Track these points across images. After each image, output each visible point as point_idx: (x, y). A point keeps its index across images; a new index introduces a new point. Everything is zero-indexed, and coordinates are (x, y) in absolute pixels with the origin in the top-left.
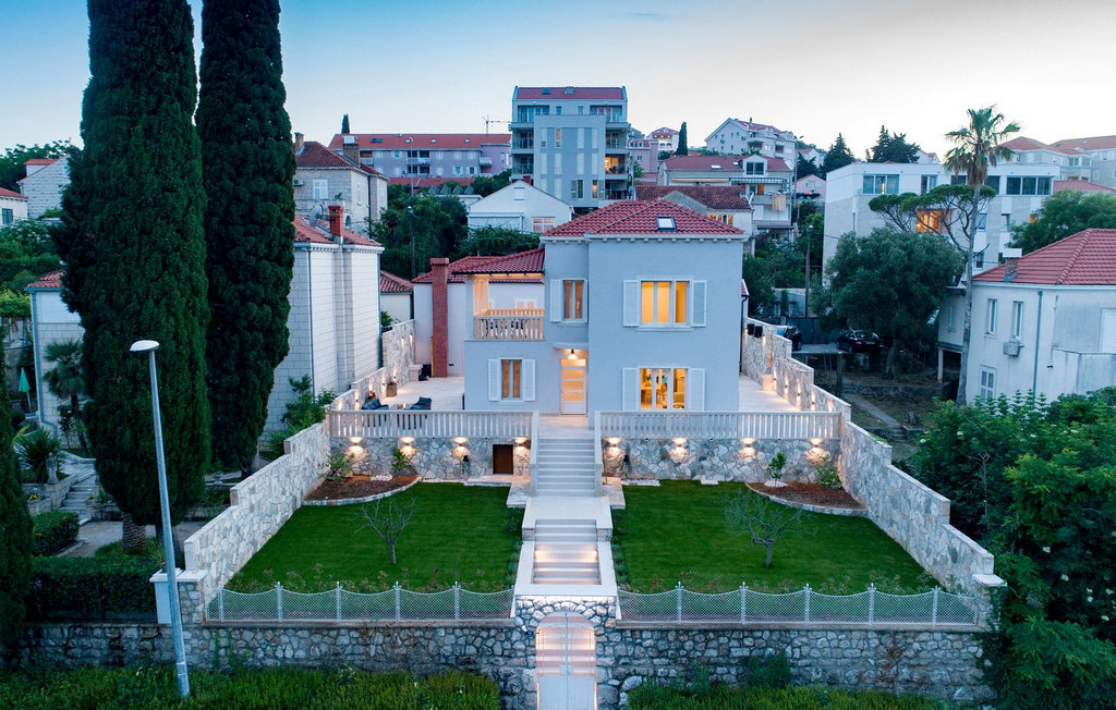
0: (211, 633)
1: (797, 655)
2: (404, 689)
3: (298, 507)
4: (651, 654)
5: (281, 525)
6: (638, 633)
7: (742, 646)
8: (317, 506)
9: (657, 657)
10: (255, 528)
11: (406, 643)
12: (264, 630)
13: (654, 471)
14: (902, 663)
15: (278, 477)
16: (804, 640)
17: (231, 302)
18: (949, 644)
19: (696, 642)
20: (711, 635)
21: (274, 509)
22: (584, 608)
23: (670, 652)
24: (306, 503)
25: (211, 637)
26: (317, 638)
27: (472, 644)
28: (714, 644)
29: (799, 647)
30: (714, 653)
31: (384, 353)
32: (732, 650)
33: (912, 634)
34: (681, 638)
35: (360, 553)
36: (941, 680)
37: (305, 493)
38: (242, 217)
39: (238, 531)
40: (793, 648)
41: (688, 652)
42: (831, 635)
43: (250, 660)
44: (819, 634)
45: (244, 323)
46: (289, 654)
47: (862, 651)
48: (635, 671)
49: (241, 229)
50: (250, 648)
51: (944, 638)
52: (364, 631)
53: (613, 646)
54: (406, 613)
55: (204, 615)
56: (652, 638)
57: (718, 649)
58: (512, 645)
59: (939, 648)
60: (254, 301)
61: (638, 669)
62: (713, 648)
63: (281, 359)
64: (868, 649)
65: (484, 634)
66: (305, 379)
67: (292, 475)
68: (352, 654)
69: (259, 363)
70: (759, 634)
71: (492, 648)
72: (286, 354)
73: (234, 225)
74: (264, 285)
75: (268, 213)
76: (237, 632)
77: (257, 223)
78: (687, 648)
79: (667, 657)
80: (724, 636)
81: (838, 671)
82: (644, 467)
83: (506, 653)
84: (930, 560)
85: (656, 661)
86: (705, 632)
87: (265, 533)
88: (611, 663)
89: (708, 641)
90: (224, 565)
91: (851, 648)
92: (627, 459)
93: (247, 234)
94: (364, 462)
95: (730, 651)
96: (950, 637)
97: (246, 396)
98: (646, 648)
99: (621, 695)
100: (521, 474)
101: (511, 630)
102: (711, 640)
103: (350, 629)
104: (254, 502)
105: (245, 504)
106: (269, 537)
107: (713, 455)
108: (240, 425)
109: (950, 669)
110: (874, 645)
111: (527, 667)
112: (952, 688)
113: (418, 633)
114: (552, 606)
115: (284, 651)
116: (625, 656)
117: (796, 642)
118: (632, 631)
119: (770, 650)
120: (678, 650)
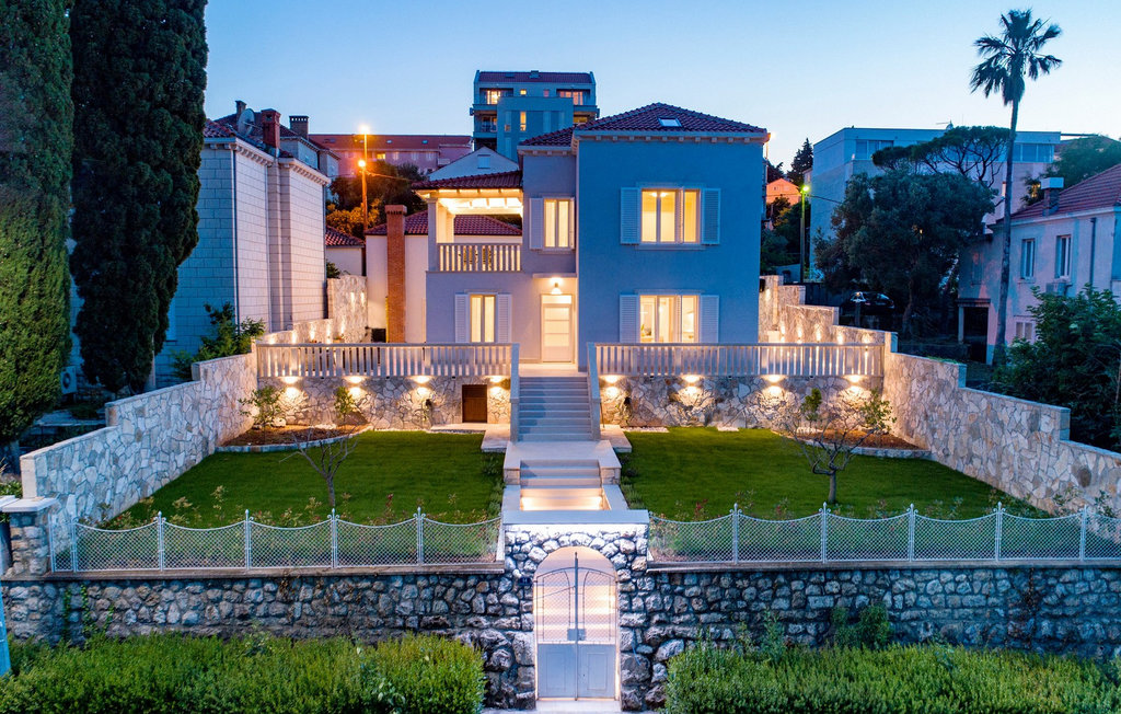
0: (57, 588)
1: (899, 605)
2: (341, 659)
3: (211, 452)
4: (696, 607)
5: (185, 470)
6: (678, 577)
7: (823, 593)
8: (235, 453)
9: (704, 612)
10: (144, 464)
11: (346, 598)
12: (136, 583)
13: (661, 417)
14: (1041, 613)
15: (181, 405)
16: (909, 582)
17: (114, 159)
18: (1105, 586)
19: (759, 590)
20: (781, 579)
21: (174, 447)
22: (602, 543)
23: (724, 604)
24: (222, 449)
25: (58, 595)
26: (212, 594)
27: (442, 598)
28: (785, 591)
29: (903, 593)
30: (783, 604)
31: (329, 302)
32: (811, 599)
33: (1055, 573)
34: (739, 583)
35: (286, 497)
36: (1093, 636)
37: (221, 437)
38: (133, 47)
39: (116, 461)
40: (893, 595)
41: (749, 603)
42: (948, 576)
43: (116, 627)
44: (932, 575)
45: (133, 190)
46: (173, 616)
47: (987, 596)
48: (674, 632)
49: (131, 63)
50: (117, 610)
51: (1097, 577)
52: (286, 582)
53: (644, 598)
54: (345, 557)
55: (48, 563)
56: (698, 584)
57: (789, 598)
58: (499, 598)
59: (1091, 592)
60: (148, 162)
61: (679, 630)
62: (783, 597)
63: (187, 253)
64: (996, 595)
65: (459, 583)
66: (226, 307)
67: (203, 408)
68: (266, 616)
69: (156, 247)
70: (847, 576)
71: (470, 602)
72: (193, 244)
73: (119, 56)
74: (163, 143)
75: (168, 43)
76: (96, 588)
77: (152, 56)
78: (747, 597)
79: (718, 611)
80: (798, 579)
81: (955, 626)
82: (649, 412)
83: (490, 610)
84: (1040, 492)
85: (703, 617)
86: (771, 574)
87: (160, 475)
88: (641, 621)
89: (775, 588)
90: (91, 503)
91: (972, 593)
92: (627, 401)
93: (138, 69)
94: (301, 408)
95: (807, 601)
96: (1107, 576)
97: (135, 291)
98: (690, 599)
99: (655, 667)
100: (496, 421)
101: (498, 577)
102: (781, 586)
103: (263, 580)
104: (142, 428)
105: (129, 428)
106: (166, 481)
107: (732, 396)
108: (127, 330)
109: (1106, 620)
110: (1004, 589)
111: (521, 629)
112: (1109, 647)
113: (365, 584)
114: (557, 540)
115: (166, 612)
116: (661, 611)
117: (898, 586)
118: (671, 575)
119: (862, 598)
120: (734, 600)
